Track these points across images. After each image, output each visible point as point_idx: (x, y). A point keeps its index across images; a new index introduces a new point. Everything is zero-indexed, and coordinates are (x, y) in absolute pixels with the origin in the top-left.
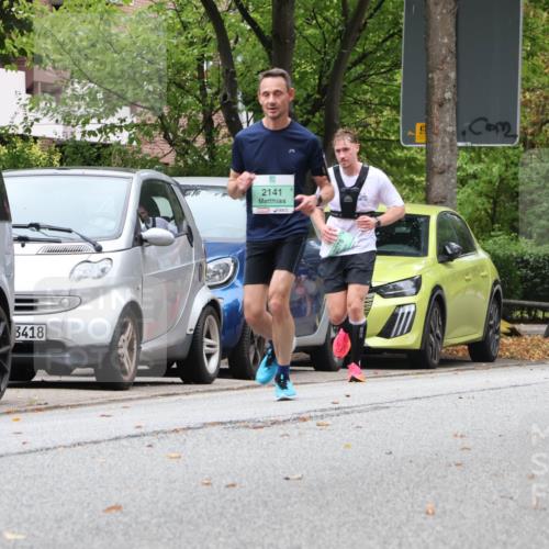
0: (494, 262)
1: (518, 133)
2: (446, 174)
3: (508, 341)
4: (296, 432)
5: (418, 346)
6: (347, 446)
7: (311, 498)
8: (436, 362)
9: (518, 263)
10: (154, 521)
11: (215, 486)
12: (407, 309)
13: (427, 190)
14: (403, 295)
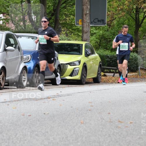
0: (100, 57)
1: (106, 23)
2: (87, 33)
3: (103, 77)
4: (47, 101)
5: (79, 79)
6: (61, 105)
7: (51, 119)
8: (84, 83)
9: (106, 57)
10: (9, 125)
11: (25, 116)
12: (77, 69)
13: (82, 37)
14: (76, 65)
